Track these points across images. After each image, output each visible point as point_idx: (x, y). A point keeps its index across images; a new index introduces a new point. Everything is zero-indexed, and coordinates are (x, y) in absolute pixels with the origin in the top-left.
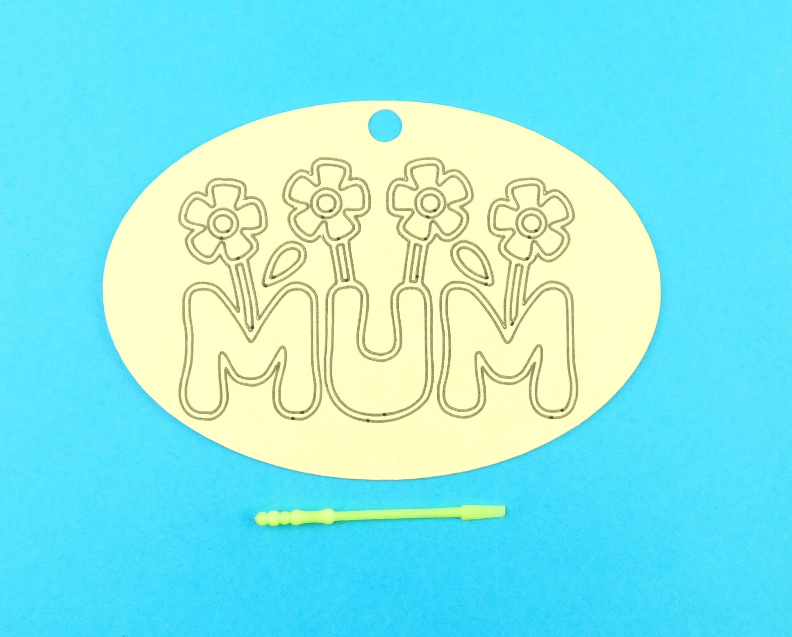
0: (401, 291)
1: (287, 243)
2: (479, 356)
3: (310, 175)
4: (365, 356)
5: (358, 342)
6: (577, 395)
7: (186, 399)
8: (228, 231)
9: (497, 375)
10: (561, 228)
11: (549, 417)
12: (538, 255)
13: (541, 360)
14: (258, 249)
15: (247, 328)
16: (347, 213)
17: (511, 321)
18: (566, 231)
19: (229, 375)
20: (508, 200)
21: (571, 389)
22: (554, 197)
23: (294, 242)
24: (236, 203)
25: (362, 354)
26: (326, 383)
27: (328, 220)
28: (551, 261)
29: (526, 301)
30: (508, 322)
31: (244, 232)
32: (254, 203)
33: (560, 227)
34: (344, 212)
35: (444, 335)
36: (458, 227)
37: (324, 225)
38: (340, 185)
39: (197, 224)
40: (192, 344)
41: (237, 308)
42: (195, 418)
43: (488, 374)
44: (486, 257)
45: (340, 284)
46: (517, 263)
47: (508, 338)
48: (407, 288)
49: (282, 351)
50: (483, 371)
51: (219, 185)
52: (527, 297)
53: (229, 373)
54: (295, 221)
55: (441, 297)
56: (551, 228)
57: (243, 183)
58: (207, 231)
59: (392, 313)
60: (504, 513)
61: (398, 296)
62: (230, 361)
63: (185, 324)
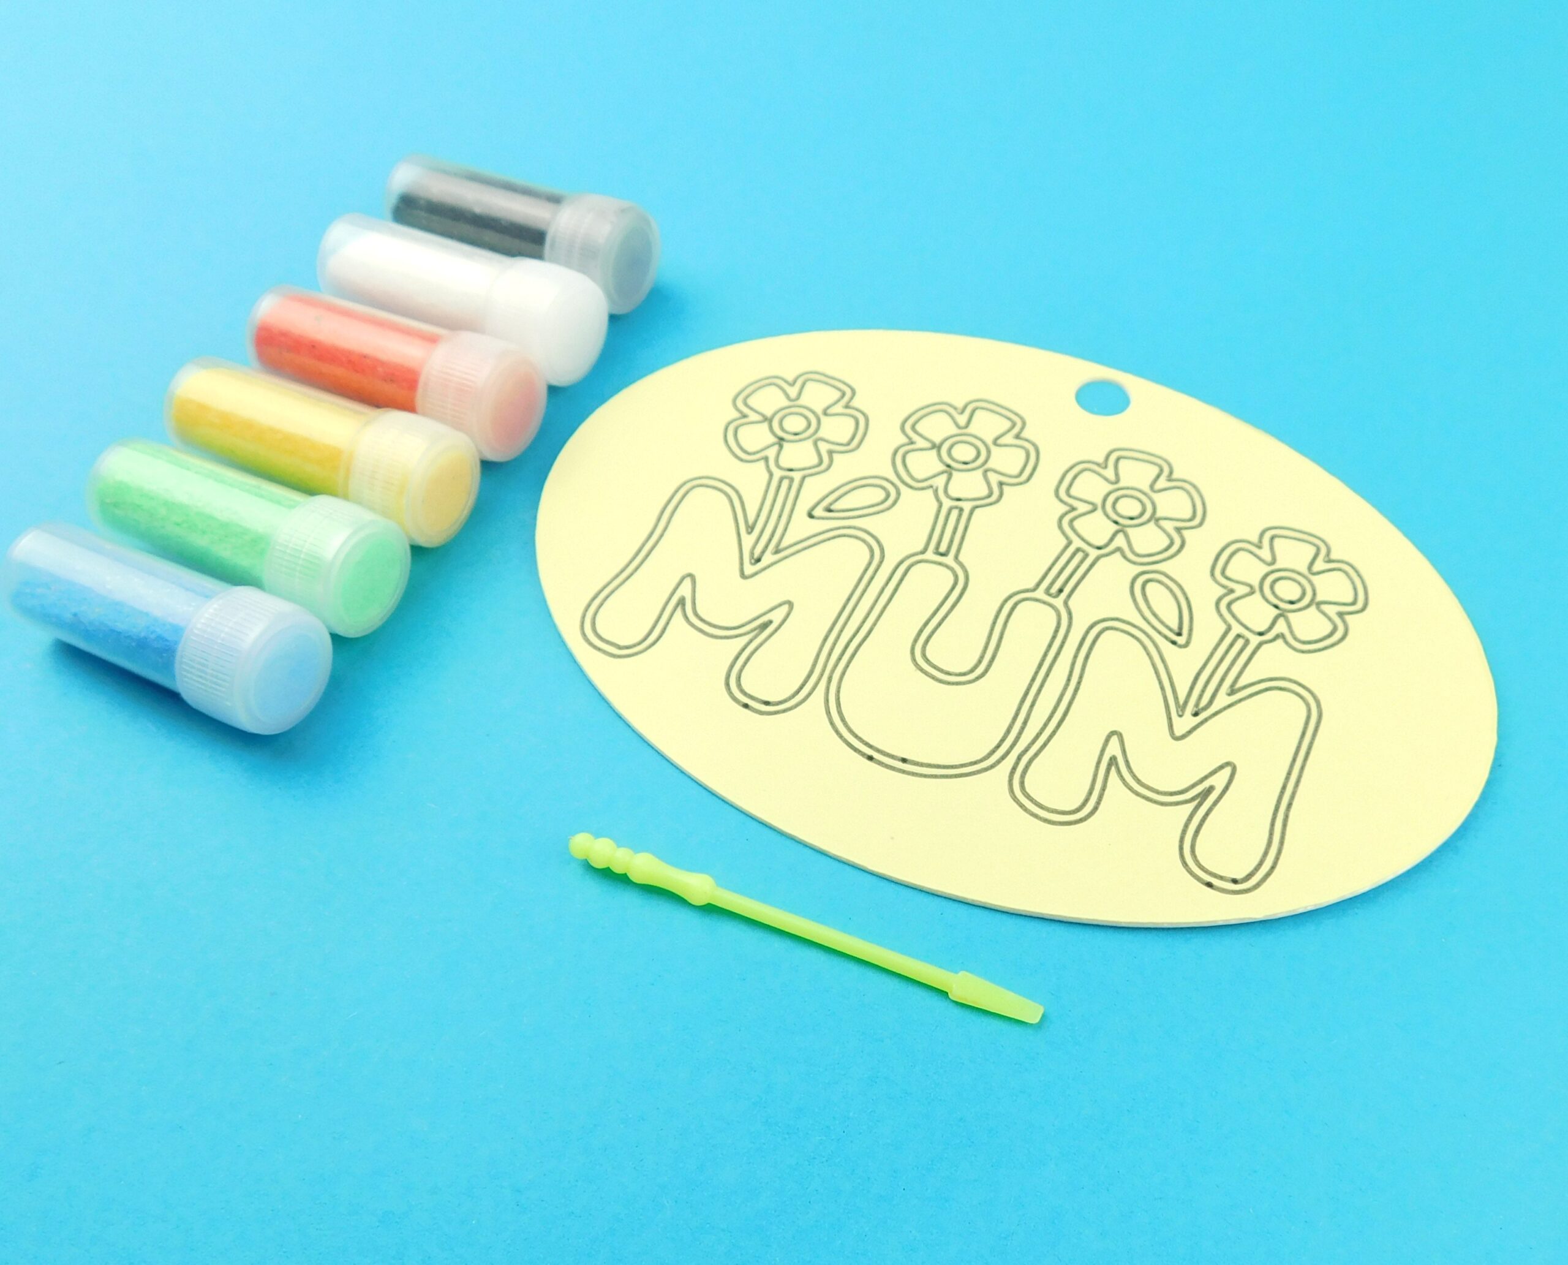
0: (1024, 600)
1: (876, 477)
2: (1115, 739)
3: (958, 414)
4: (917, 665)
5: (915, 641)
6: (1272, 869)
7: (595, 615)
8: (796, 434)
9: (1134, 779)
10: (1337, 614)
11: (1206, 882)
12: (1281, 636)
13: (1227, 788)
14: (827, 469)
15: (750, 558)
16: (990, 474)
17: (1195, 709)
18: (1344, 622)
19: (682, 607)
20: (1260, 547)
21: (1265, 855)
22: (1340, 570)
23: (887, 480)
24: (828, 407)
25: (914, 660)
26: (830, 678)
27: (954, 472)
28: (1303, 652)
29: (1234, 691)
30: (1190, 708)
31: (820, 443)
32: (856, 416)
33: (1337, 612)
34: (986, 471)
35: (1067, 685)
36: (1161, 552)
37: (944, 476)
38: (996, 439)
39: (757, 412)
40: (653, 547)
41: (750, 529)
42: (590, 644)
43: (1119, 772)
44: (1189, 606)
46: (1241, 633)
48: (1037, 600)
49: (785, 607)
50: (1112, 764)
51: (818, 381)
52: (1238, 686)
53: (684, 605)
54: (904, 458)
55: (1087, 632)
56: (1319, 608)
57: (853, 390)
58: (766, 424)
59: (995, 623)
61: (1016, 605)
62: (695, 591)
63: (659, 519)
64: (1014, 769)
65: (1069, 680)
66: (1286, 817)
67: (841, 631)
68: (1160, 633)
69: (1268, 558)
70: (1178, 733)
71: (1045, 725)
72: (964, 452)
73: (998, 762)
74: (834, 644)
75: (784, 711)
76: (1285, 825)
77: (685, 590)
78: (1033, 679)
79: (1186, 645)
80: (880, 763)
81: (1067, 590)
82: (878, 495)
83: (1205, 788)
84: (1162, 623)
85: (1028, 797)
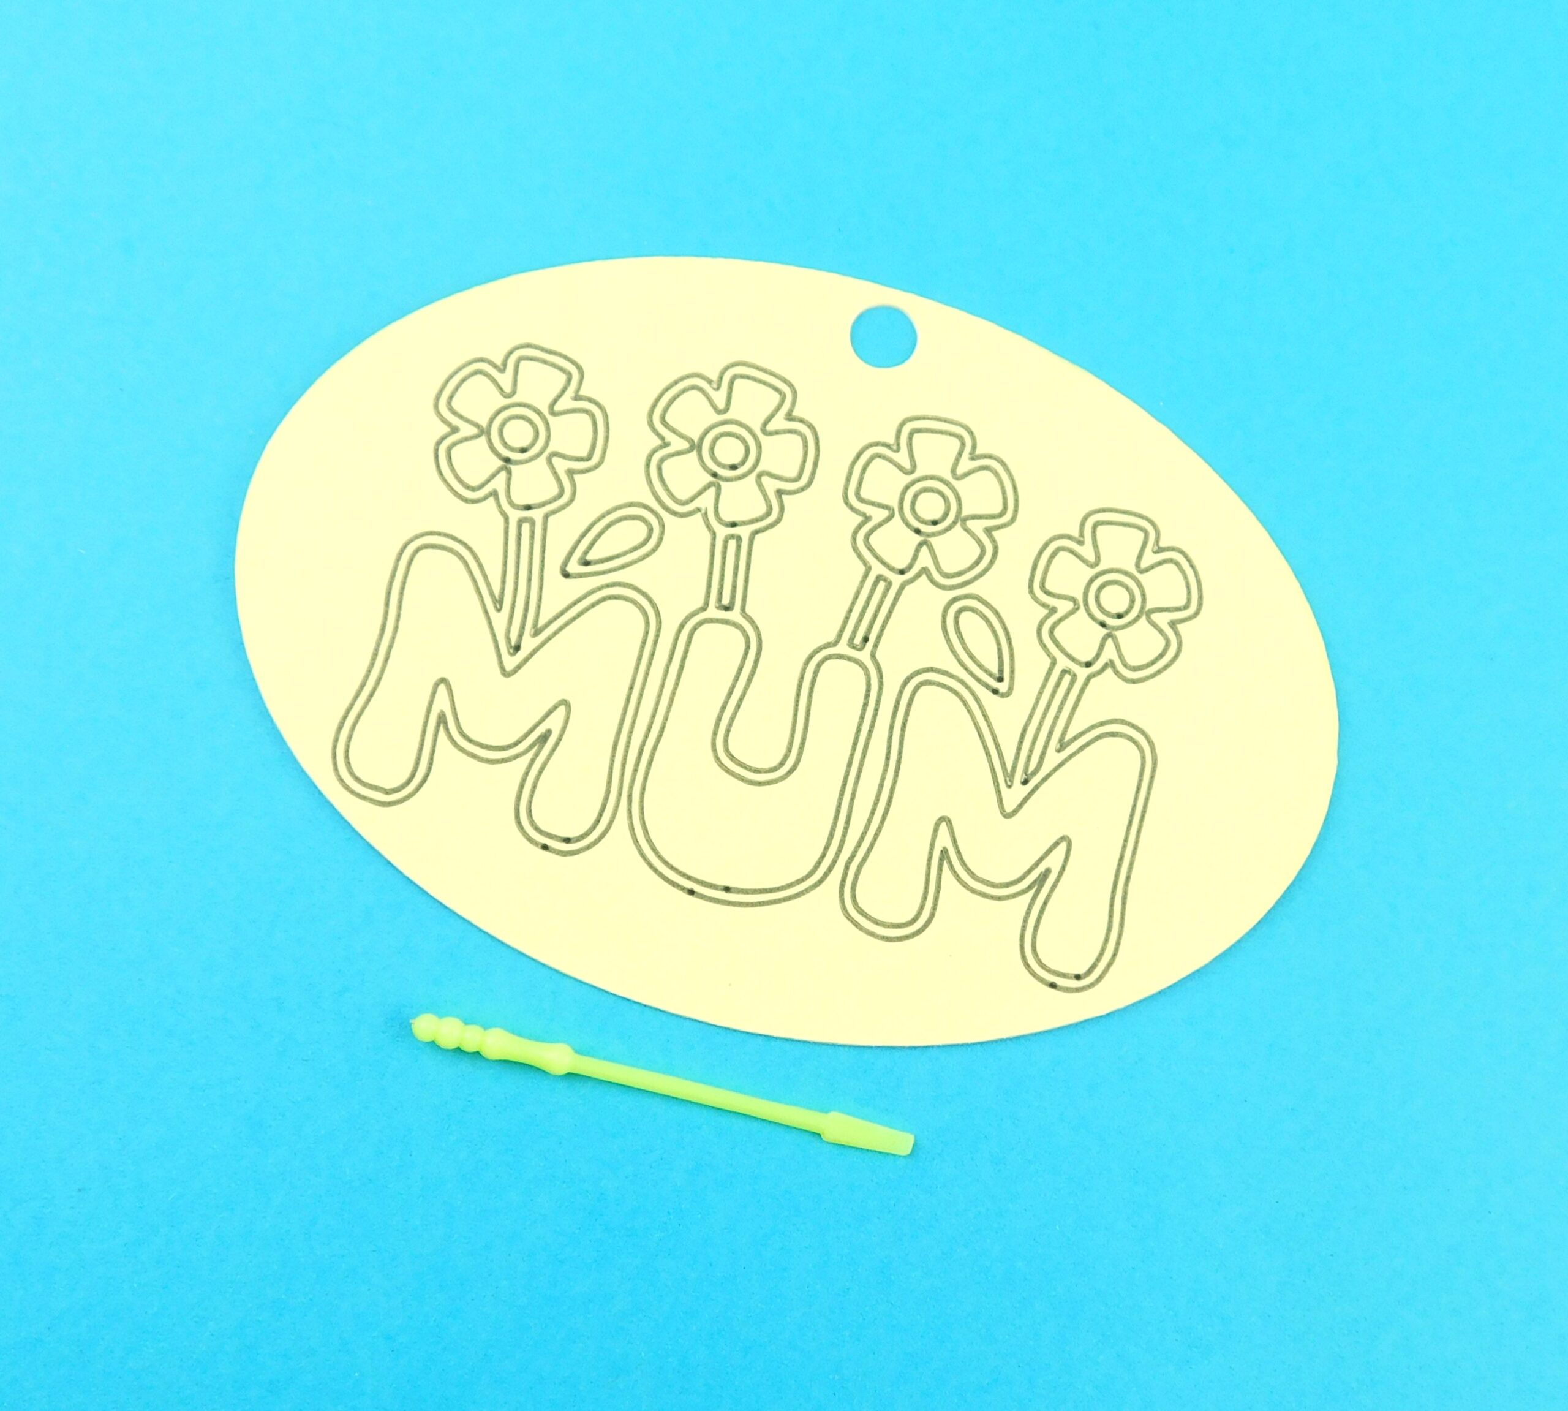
0: (827, 658)
1: (631, 505)
2: (943, 826)
3: (714, 389)
4: (721, 765)
5: (715, 733)
6: (1114, 955)
7: (347, 751)
8: (523, 450)
9: (968, 873)
10: (1169, 624)
11: (1049, 983)
12: (1110, 664)
13: (1063, 868)
14: (572, 500)
15: (507, 648)
16: (765, 480)
17: (1024, 776)
18: (1177, 634)
19: (444, 727)
20: (1081, 543)
21: (1106, 940)
22: (1171, 561)
23: (646, 507)
24: (555, 401)
25: (717, 759)
26: (630, 796)
27: (722, 483)
28: (1134, 682)
29: (1064, 746)
30: (1019, 776)
31: (555, 460)
32: (591, 411)
33: (1169, 621)
34: (759, 476)
35: (887, 765)
36: (971, 568)
37: (712, 491)
38: (765, 424)
39: (468, 421)
40: (390, 647)
41: (499, 603)
42: (352, 792)
43: (951, 867)
44: (1009, 639)
45: (713, 612)
46: (1067, 667)
47: (1009, 808)
48: (840, 657)
49: (562, 709)
50: (944, 857)
51: (531, 359)
52: (1068, 737)
53: (446, 723)
54: (660, 469)
55: (901, 692)
56: (1150, 618)
57: (579, 368)
58: (483, 439)
59: (798, 695)
60: (909, 1151)
61: (819, 666)
62: (453, 700)
63: (387, 604)
64: (843, 880)
65: (888, 759)
66: (1125, 893)
67: (631, 732)
68: (979, 680)
69: (1091, 558)
70: (1009, 809)
71: (869, 821)
72: (729, 451)
73: (826, 875)
74: (626, 751)
75: (588, 847)
76: (1124, 904)
77: (442, 703)
78: (850, 764)
79: (1008, 694)
80: (702, 897)
81: (872, 638)
82: (638, 531)
83: (1041, 873)
84: (980, 666)
85: (862, 912)
